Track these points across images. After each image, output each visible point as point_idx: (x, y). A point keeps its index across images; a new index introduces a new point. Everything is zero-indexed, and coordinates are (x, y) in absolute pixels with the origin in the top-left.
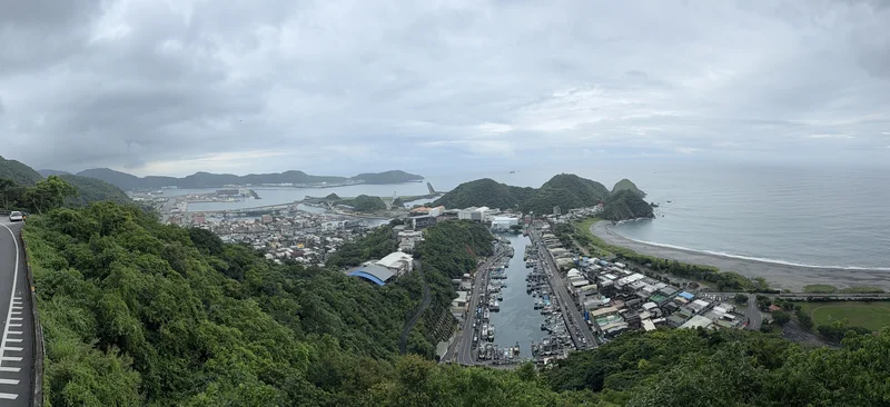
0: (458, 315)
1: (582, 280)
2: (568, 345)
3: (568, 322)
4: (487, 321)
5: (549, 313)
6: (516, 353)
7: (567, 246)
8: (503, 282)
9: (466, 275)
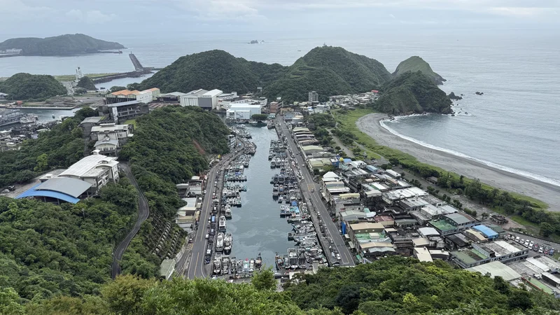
0: (186, 227)
1: (340, 185)
2: (319, 259)
3: (320, 234)
4: (223, 230)
5: (297, 222)
6: (258, 266)
7: (325, 144)
8: (242, 185)
9: (195, 178)
